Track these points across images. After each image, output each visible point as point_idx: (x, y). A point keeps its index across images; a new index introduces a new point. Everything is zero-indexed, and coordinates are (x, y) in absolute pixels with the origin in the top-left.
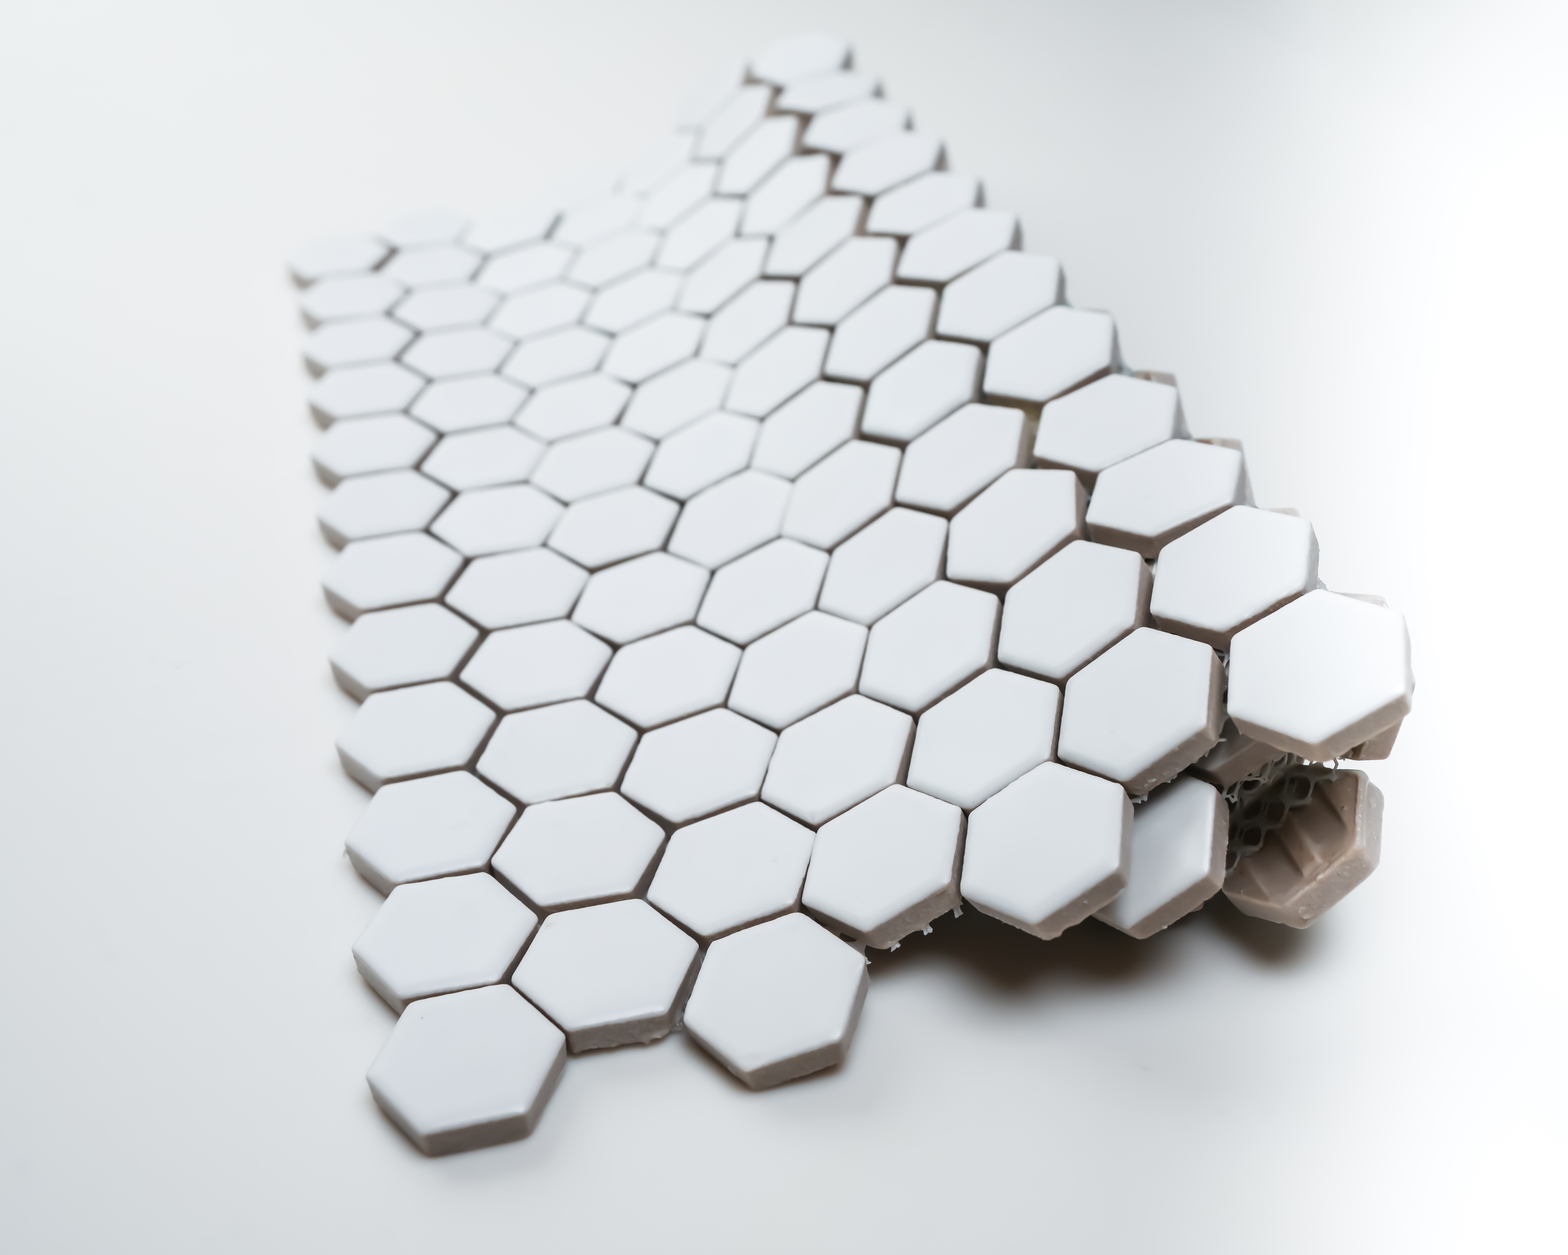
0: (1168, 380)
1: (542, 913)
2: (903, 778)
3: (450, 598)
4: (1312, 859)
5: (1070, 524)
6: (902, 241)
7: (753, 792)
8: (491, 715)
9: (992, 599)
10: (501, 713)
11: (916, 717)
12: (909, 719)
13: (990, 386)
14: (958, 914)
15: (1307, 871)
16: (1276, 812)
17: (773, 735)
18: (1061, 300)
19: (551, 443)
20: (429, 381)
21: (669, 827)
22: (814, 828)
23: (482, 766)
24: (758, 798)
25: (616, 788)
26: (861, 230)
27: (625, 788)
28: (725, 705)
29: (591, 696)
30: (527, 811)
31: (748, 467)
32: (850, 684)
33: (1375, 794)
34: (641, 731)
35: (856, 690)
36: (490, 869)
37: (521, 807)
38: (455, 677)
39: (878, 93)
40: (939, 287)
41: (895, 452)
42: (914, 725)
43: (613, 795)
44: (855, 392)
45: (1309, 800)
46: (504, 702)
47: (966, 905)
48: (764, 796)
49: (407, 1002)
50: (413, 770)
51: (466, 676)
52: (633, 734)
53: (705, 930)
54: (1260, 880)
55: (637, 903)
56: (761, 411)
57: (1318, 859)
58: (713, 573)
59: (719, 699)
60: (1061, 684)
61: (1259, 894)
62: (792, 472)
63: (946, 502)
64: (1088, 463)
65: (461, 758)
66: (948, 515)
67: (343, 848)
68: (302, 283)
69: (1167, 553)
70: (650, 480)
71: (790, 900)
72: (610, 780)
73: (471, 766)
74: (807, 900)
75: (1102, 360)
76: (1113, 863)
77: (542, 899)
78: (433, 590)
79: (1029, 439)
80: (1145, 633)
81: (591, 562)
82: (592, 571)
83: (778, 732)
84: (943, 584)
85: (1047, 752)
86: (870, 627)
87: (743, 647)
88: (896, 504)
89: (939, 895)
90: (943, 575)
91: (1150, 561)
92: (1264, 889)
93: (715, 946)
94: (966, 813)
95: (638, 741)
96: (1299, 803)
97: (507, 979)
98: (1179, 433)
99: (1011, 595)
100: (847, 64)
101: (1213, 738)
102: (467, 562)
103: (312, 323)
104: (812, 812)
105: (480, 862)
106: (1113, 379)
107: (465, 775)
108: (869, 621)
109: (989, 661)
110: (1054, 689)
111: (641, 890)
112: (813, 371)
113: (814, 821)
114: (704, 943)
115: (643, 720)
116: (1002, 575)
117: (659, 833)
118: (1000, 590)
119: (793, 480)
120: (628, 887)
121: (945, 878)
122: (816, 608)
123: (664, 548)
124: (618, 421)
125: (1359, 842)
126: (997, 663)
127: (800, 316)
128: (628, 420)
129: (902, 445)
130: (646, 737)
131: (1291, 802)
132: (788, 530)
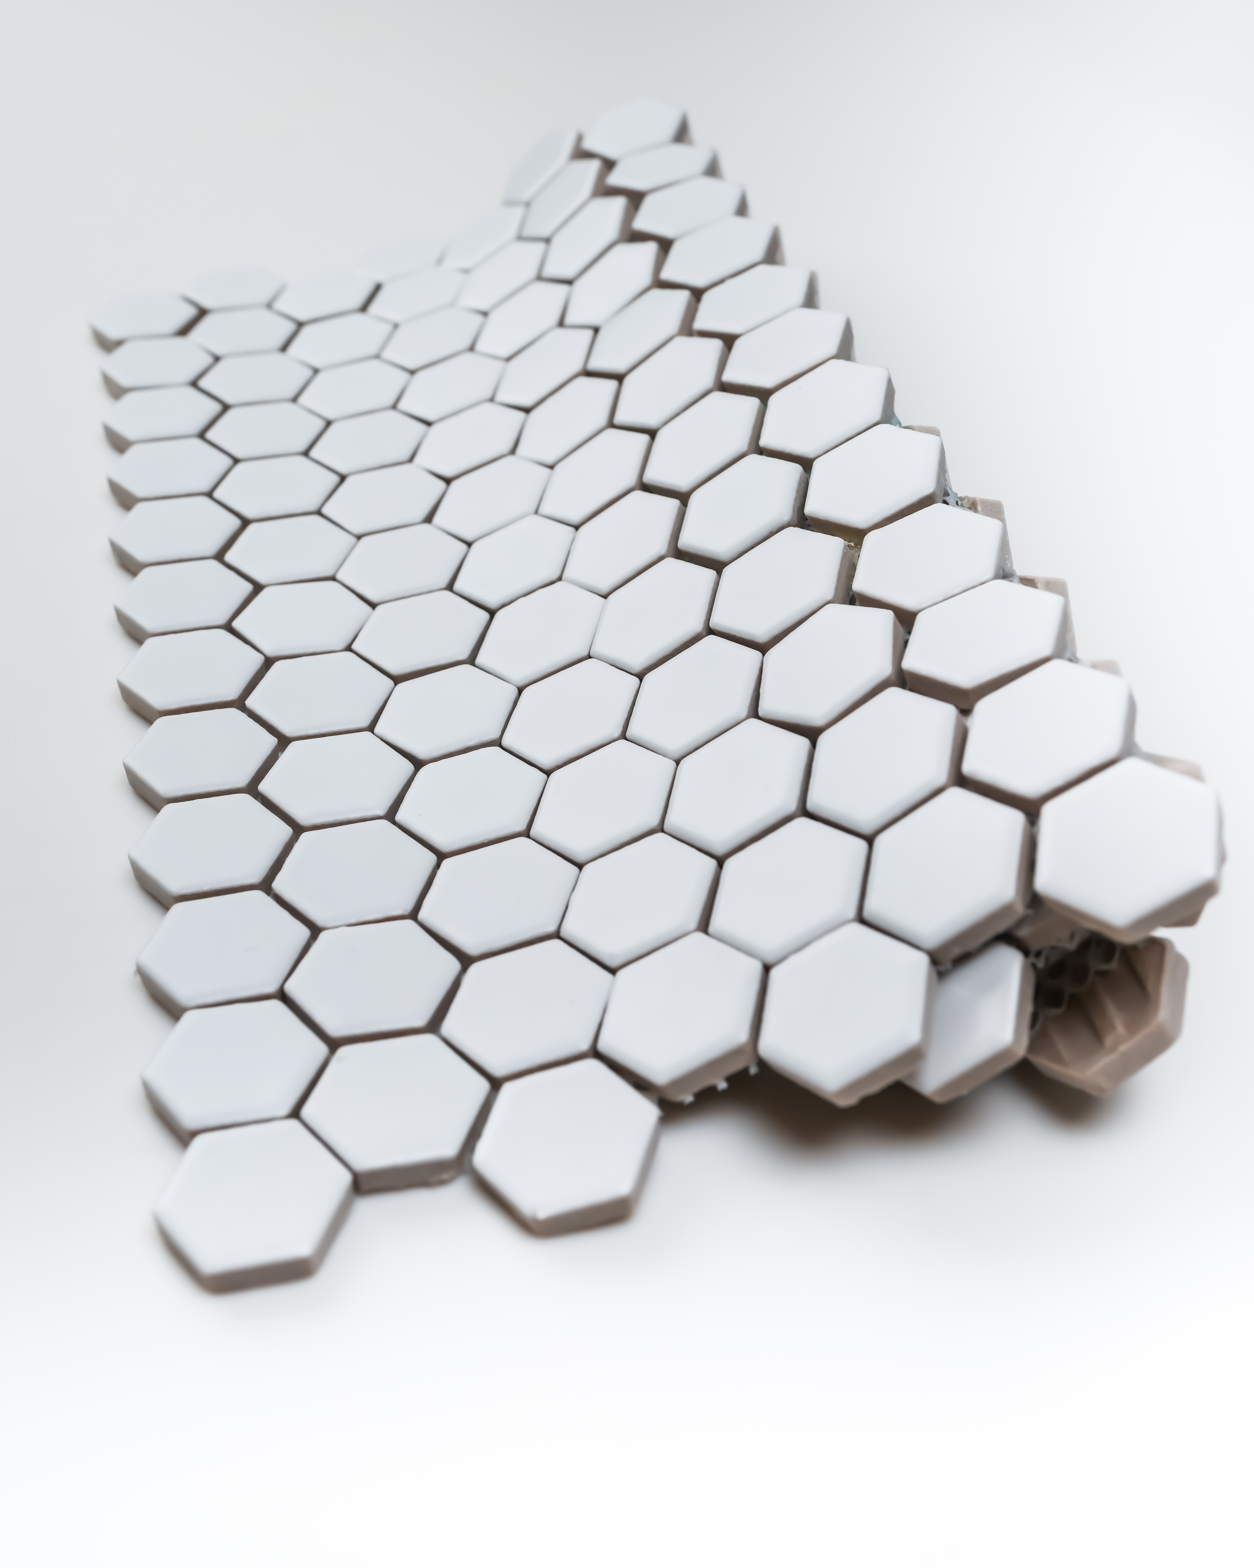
0: (994, 510)
1: (334, 1044)
2: (704, 925)
3: (250, 702)
4: (1113, 1028)
5: (886, 669)
6: (729, 340)
7: (551, 928)
8: (286, 831)
9: (803, 743)
10: (298, 829)
11: (721, 861)
12: (713, 863)
13: (812, 508)
14: (753, 1070)
15: (1109, 1040)
16: (1081, 974)
17: (575, 869)
18: (888, 416)
19: (359, 537)
20: (236, 461)
21: (466, 960)
22: (613, 971)
23: (278, 885)
24: (557, 935)
25: (413, 915)
26: (687, 329)
27: (422, 915)
28: (526, 833)
29: (391, 815)
30: (323, 936)
31: (560, 579)
32: (654, 821)
33: (1182, 964)
34: (441, 856)
35: (660, 828)
36: (282, 996)
37: (315, 930)
38: (252, 789)
39: (712, 170)
40: (763, 395)
41: (709, 574)
42: (719, 869)
43: (410, 923)
44: (674, 504)
45: (1114, 965)
46: (302, 817)
47: (762, 1064)
48: (563, 933)
49: (194, 1134)
50: (206, 888)
51: (264, 787)
52: (432, 858)
53: (498, 1069)
54: (1062, 1045)
55: (429, 1039)
56: (576, 518)
57: (1120, 1028)
58: (520, 690)
59: (521, 827)
60: (870, 840)
61: (1059, 1059)
62: (604, 587)
63: (761, 632)
64: (907, 602)
65: (256, 875)
66: (763, 648)
67: (134, 968)
68: (107, 345)
69: (982, 707)
70: (458, 586)
71: (584, 1045)
72: (407, 906)
73: (266, 885)
74: (602, 1046)
75: (928, 486)
76: (912, 1035)
77: (334, 1029)
78: (233, 694)
79: (848, 569)
80: (956, 794)
81: (395, 669)
82: (397, 680)
83: (580, 866)
84: (754, 721)
85: (852, 912)
86: (678, 762)
87: (548, 773)
88: (710, 631)
89: (735, 1053)
90: (754, 712)
91: (965, 712)
92: (1065, 1053)
93: (507, 1089)
94: (767, 969)
95: (438, 866)
96: (1104, 967)
97: (295, 1113)
98: (1004, 574)
99: (823, 740)
100: (682, 135)
101: (1020, 909)
102: (269, 662)
103: (116, 391)
104: (611, 952)
105: (271, 989)
106: (937, 508)
107: (259, 894)
108: (677, 756)
109: (798, 808)
110: (862, 845)
111: (434, 1025)
112: (630, 479)
113: (613, 963)
114: (496, 1084)
115: (443, 843)
116: (815, 716)
117: (454, 965)
118: (812, 734)
119: (605, 597)
120: (421, 1021)
121: (742, 1036)
122: (624, 736)
123: (471, 660)
124: (428, 519)
125: (1163, 1014)
126: (804, 811)
127: (621, 417)
128: (437, 519)
129: (717, 565)
130: (446, 863)
131: (1096, 965)
132: (597, 649)
